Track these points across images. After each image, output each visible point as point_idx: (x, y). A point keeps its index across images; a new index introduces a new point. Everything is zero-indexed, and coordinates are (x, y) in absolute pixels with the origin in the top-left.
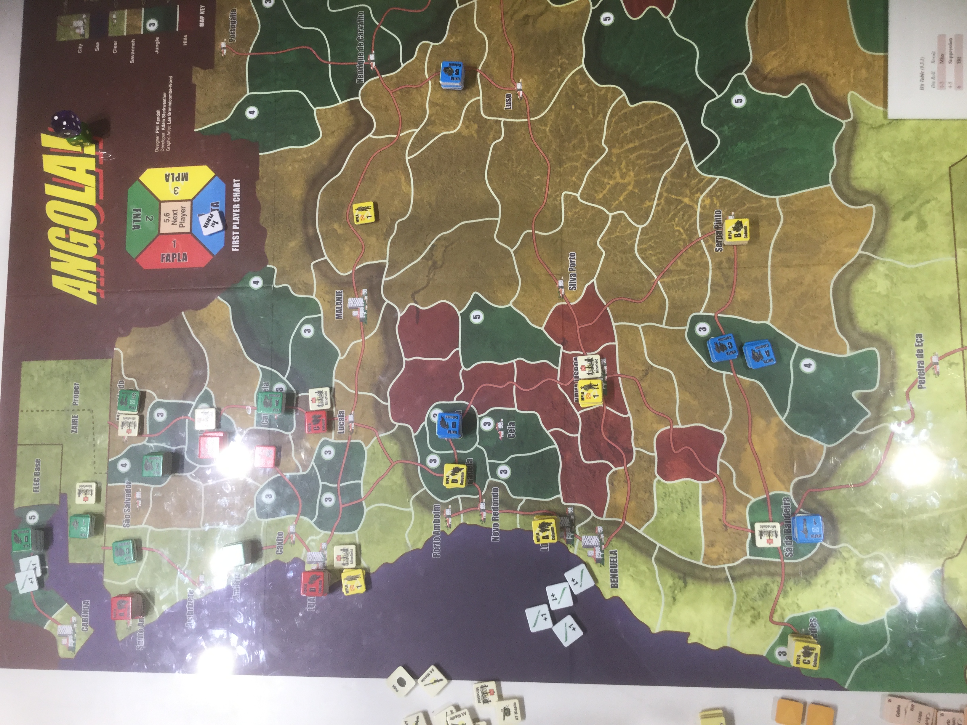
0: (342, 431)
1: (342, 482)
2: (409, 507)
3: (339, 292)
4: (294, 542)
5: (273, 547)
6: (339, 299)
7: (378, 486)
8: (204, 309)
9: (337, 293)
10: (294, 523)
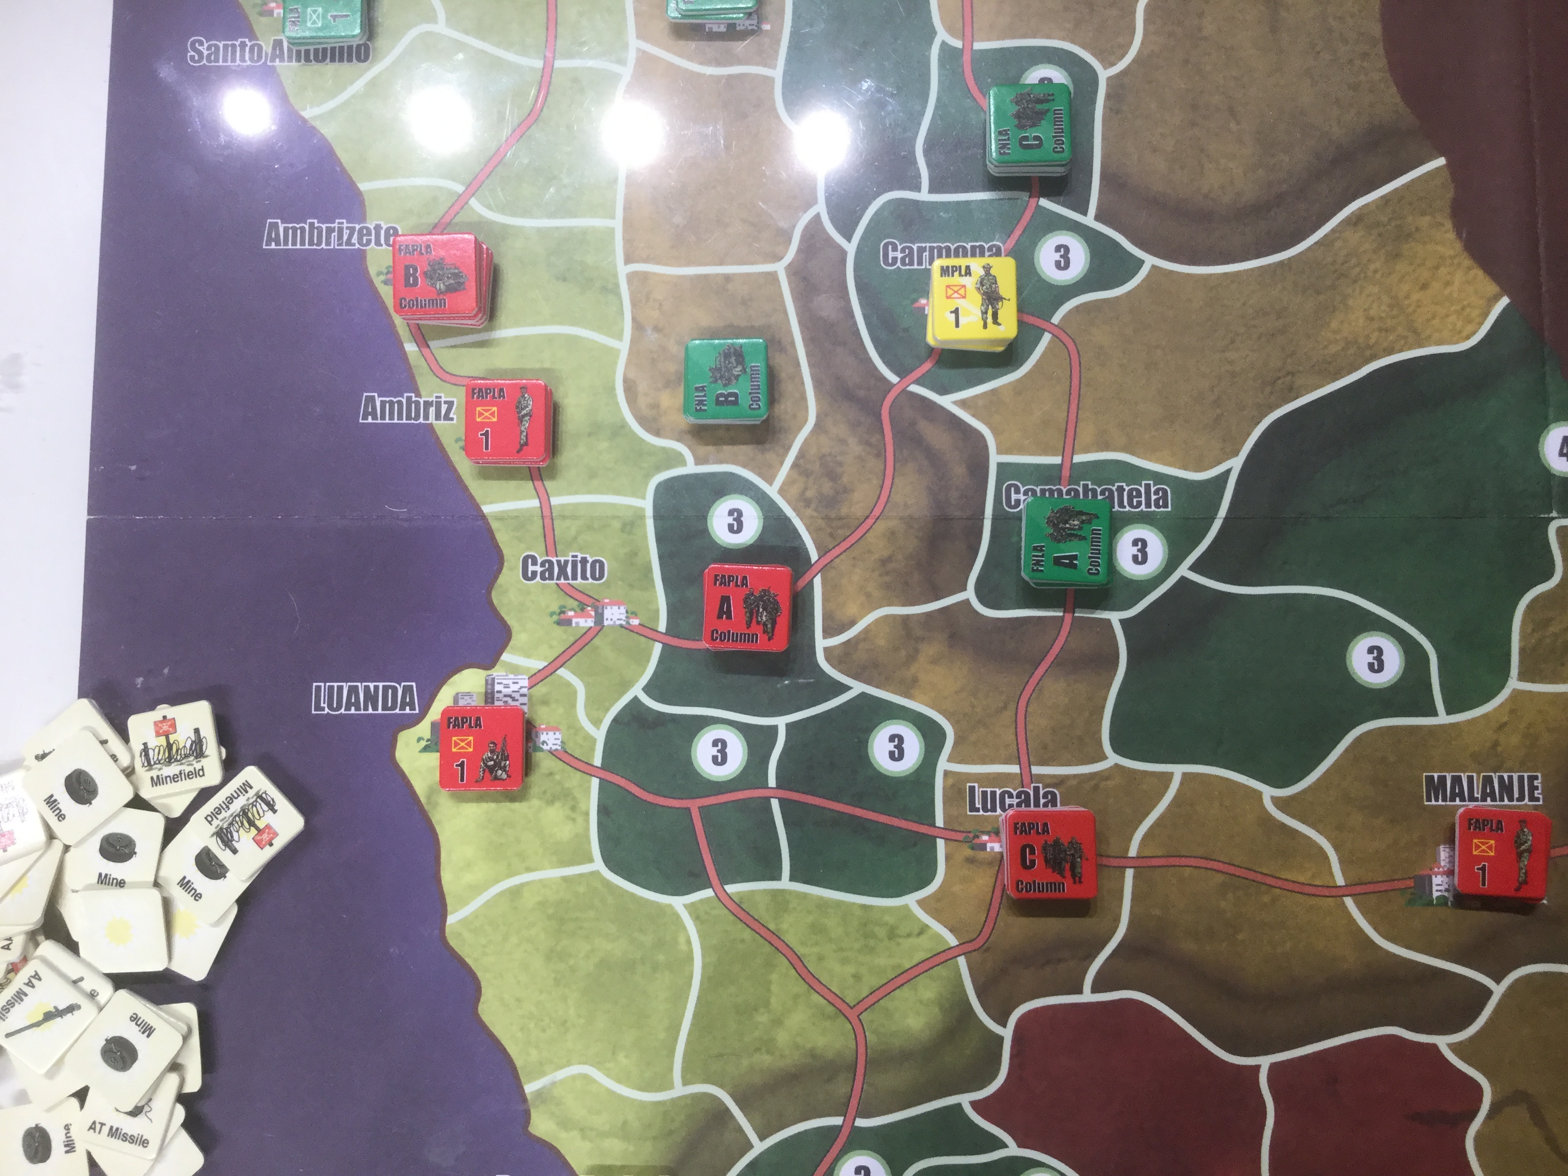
0: (978, 805)
1: (783, 802)
2: (685, 1083)
3: (1532, 788)
4: (565, 622)
5: (551, 543)
6: (1506, 788)
7: (768, 948)
8: (1458, 246)
9: (1532, 779)
10: (635, 622)
